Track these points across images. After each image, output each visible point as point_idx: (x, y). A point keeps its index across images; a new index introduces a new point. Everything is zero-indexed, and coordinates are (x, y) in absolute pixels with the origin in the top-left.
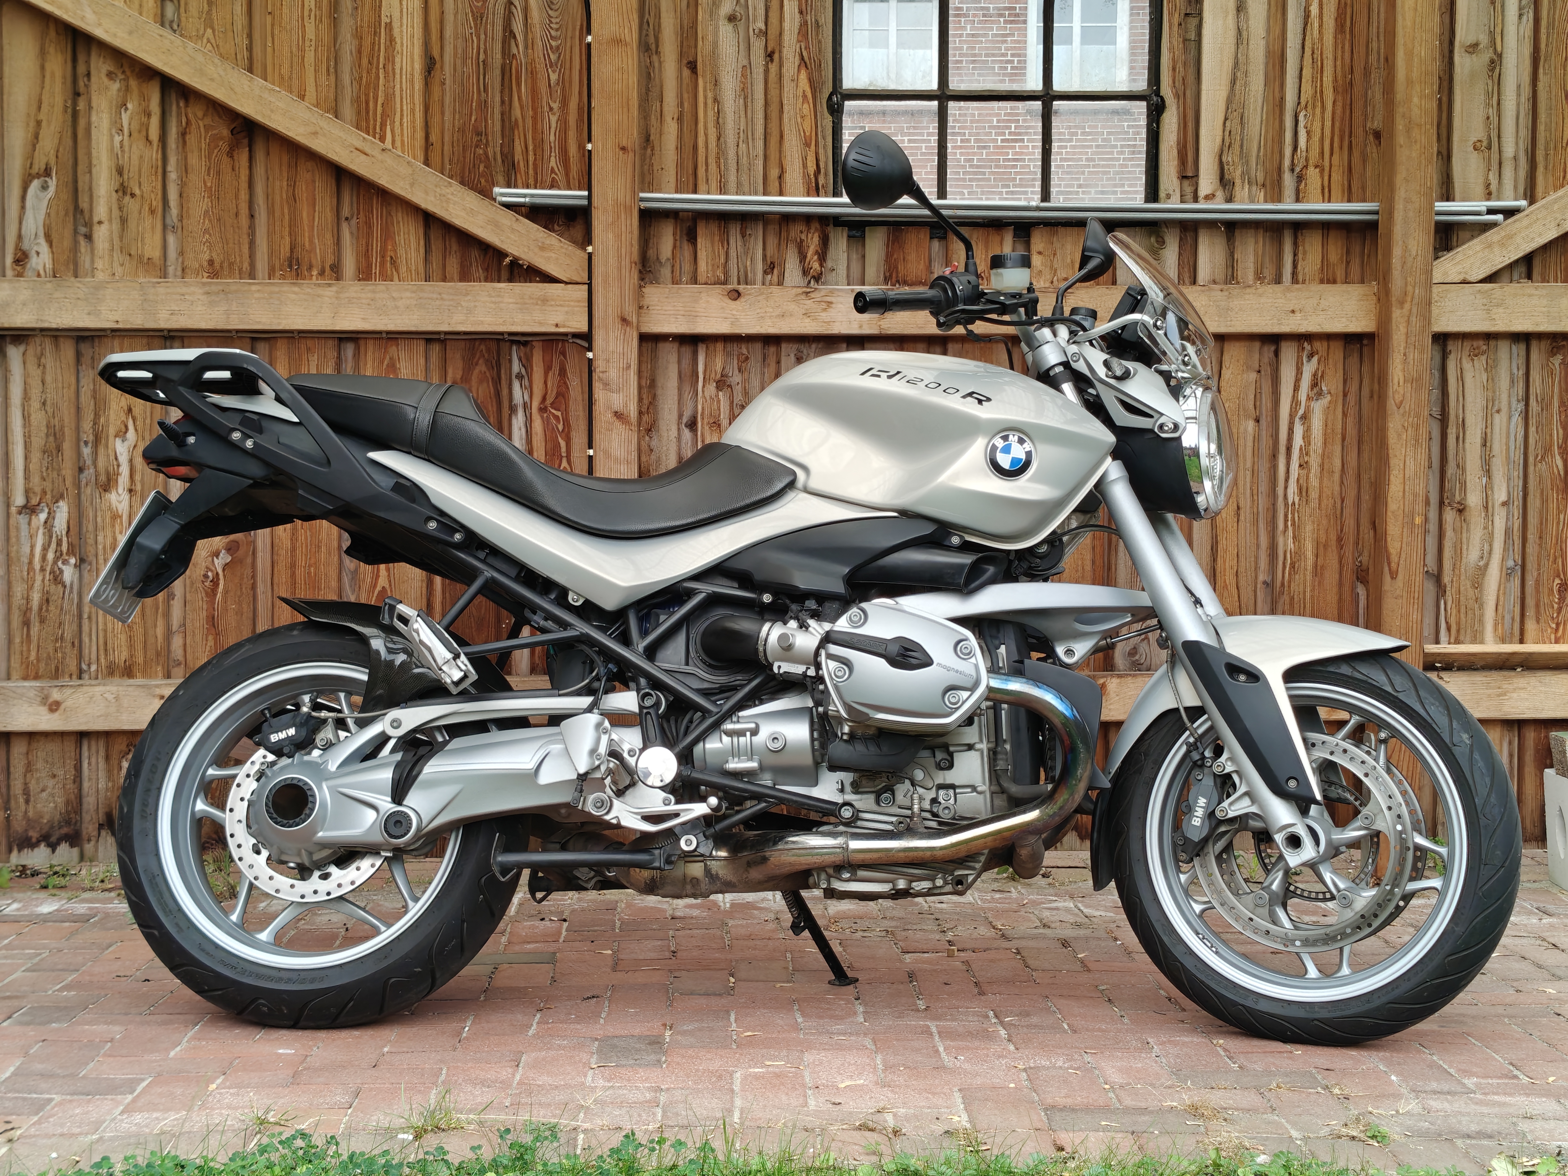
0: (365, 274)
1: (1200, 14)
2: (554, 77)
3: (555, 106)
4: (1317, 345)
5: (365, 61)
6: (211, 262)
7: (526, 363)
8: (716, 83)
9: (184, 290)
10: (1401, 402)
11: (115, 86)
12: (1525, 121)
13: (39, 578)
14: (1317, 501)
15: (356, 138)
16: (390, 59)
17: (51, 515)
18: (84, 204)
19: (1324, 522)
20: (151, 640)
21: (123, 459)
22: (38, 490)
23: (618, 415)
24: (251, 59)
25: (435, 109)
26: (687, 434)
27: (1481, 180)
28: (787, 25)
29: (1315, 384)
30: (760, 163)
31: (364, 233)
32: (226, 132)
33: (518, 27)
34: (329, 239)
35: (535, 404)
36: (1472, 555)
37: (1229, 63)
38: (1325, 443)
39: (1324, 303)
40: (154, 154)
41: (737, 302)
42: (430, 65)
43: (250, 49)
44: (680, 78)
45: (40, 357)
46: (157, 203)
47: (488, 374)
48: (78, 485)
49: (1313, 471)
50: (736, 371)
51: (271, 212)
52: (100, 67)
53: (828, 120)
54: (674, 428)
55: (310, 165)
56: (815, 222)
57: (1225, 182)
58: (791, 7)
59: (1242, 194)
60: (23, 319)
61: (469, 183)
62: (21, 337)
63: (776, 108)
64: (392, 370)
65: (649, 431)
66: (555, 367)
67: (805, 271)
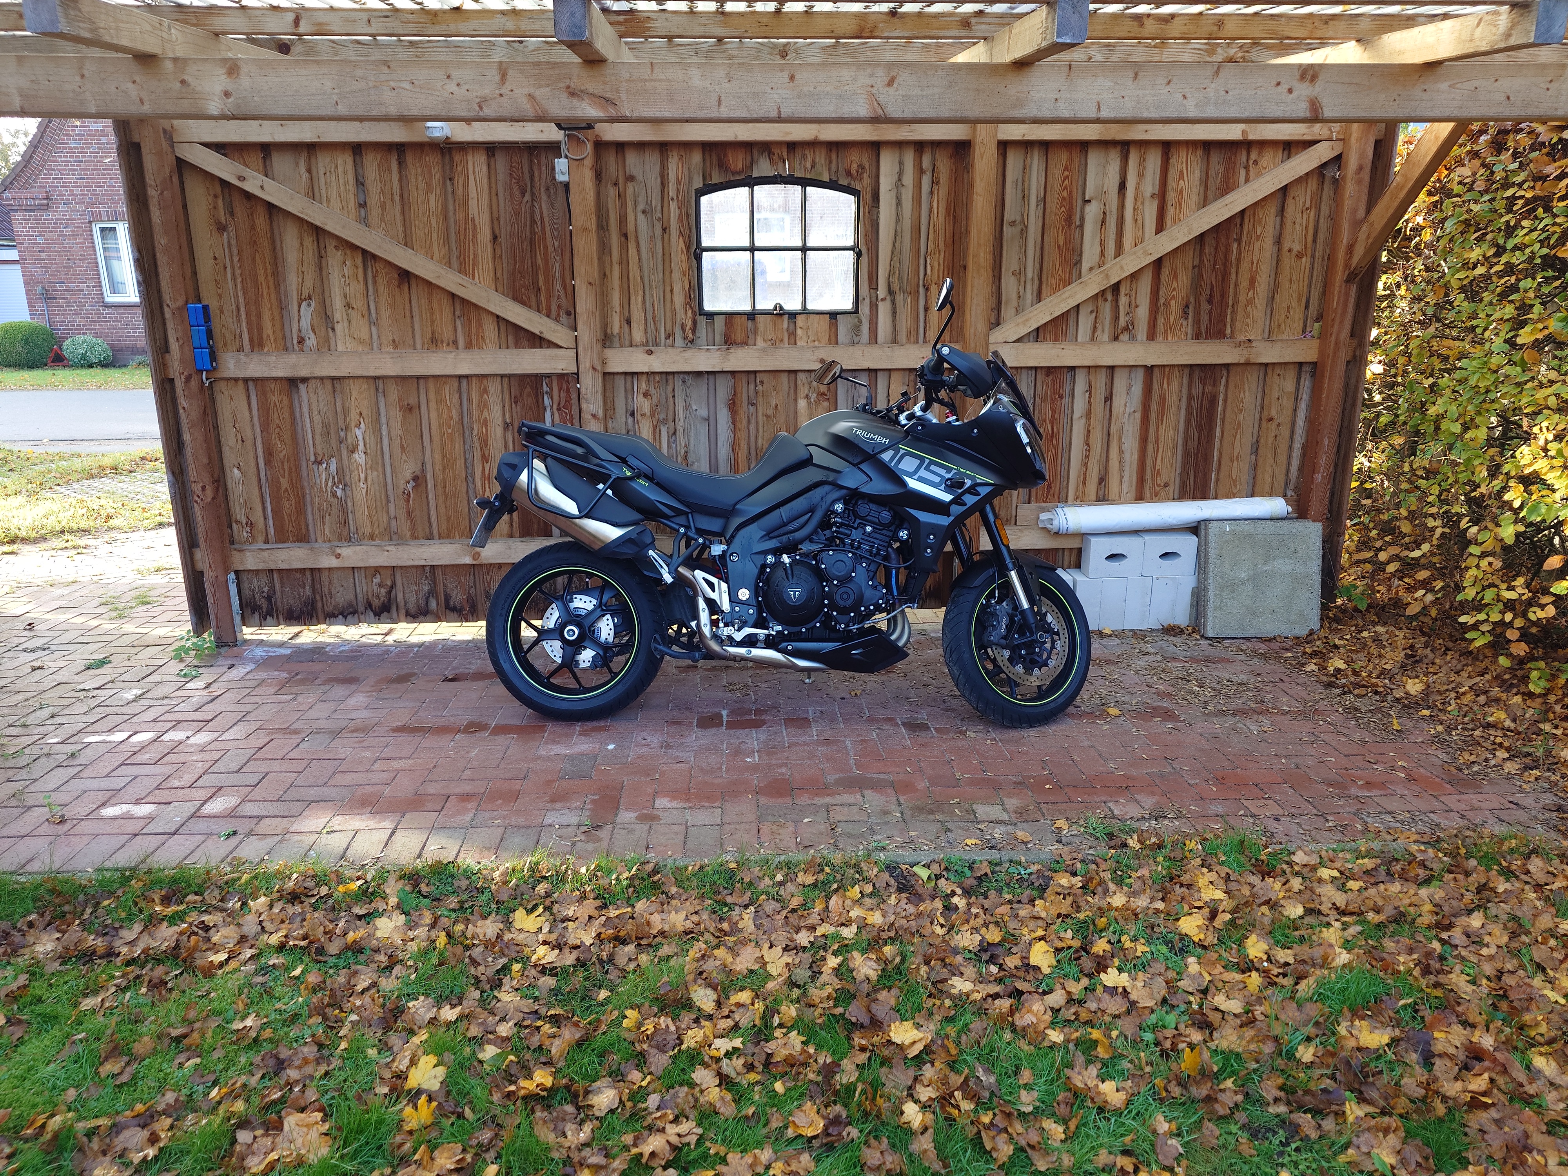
0: (469, 346)
1: (878, 207)
2: (557, 244)
3: (558, 258)
5: (462, 237)
6: (394, 341)
7: (550, 387)
8: (638, 244)
9: (381, 356)
11: (339, 254)
12: (1038, 259)
13: (325, 494)
15: (459, 278)
16: (475, 236)
17: (328, 465)
18: (329, 312)
21: (360, 438)
22: (320, 453)
23: (593, 416)
24: (405, 239)
25: (499, 262)
26: (630, 420)
27: (1015, 290)
28: (672, 215)
30: (661, 284)
31: (467, 325)
32: (396, 278)
33: (537, 218)
34: (450, 328)
35: (555, 406)
37: (892, 232)
40: (361, 287)
41: (651, 355)
42: (495, 238)
43: (405, 233)
44: (619, 242)
45: (315, 390)
46: (365, 313)
47: (531, 391)
48: (339, 450)
50: (653, 389)
51: (421, 316)
52: (331, 244)
53: (694, 263)
54: (624, 417)
55: (438, 293)
56: (689, 314)
57: (891, 292)
58: (673, 206)
59: (899, 298)
60: (304, 373)
61: (517, 298)
62: (305, 380)
63: (666, 256)
64: (485, 391)
65: (611, 418)
66: (563, 389)
67: (685, 339)
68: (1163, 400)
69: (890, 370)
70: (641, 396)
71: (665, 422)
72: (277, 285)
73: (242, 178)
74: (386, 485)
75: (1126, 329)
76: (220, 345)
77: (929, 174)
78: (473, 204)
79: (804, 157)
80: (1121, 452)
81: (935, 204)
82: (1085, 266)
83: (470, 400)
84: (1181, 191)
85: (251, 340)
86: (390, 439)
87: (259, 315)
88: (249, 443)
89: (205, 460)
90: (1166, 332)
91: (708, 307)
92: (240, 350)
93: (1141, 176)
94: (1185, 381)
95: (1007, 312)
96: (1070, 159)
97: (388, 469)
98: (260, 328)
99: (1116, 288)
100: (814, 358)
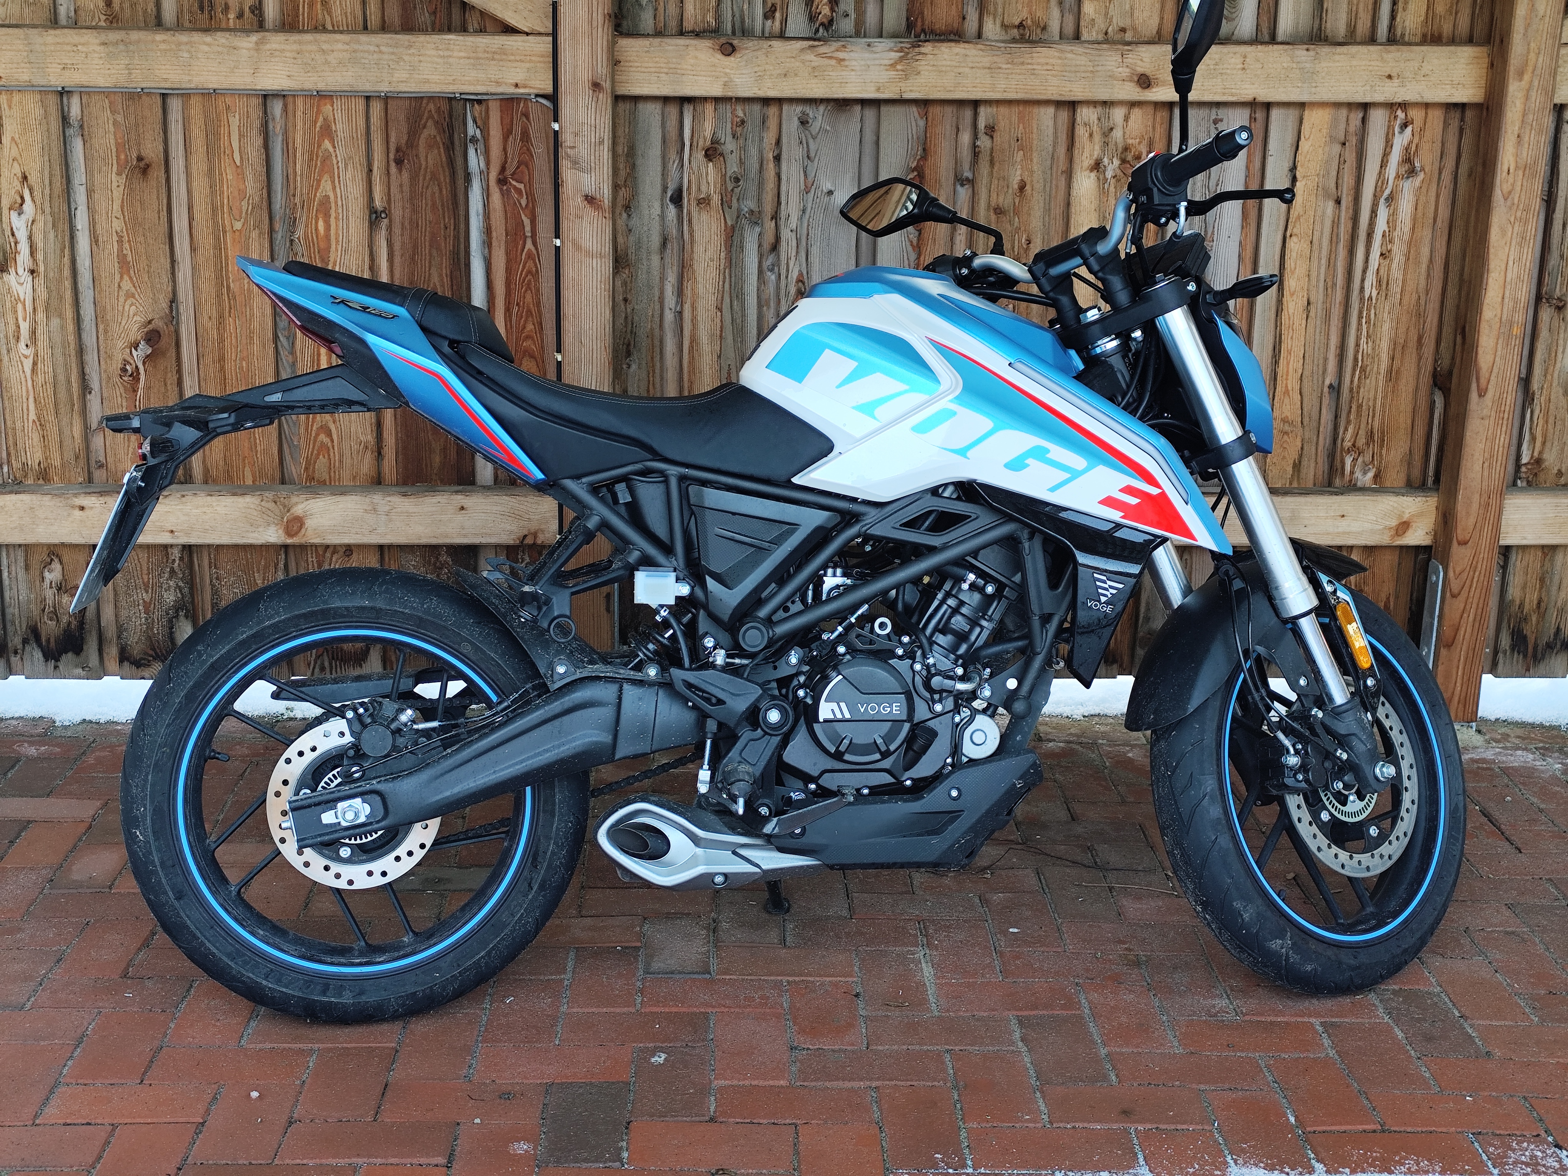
4: (1414, 115)
6: (109, 2)
7: (483, 127)
9: (77, 40)
10: (1510, 193)
14: (1399, 296)
19: (1404, 319)
20: (67, 442)
21: (22, 235)
23: (590, 200)
26: (672, 211)
29: (1408, 159)
35: (495, 175)
38: (1413, 229)
39: (1428, 69)
41: (732, 58)
47: (438, 138)
49: (1396, 261)
50: (729, 138)
54: (657, 205)
64: (327, 132)
65: (627, 207)
66: (517, 130)
67: (812, 18)
69: (1300, 106)
70: (700, 155)
71: (755, 218)
74: (81, 351)
83: (288, 152)
86: (95, 239)
97: (88, 311)
100: (1125, 72)
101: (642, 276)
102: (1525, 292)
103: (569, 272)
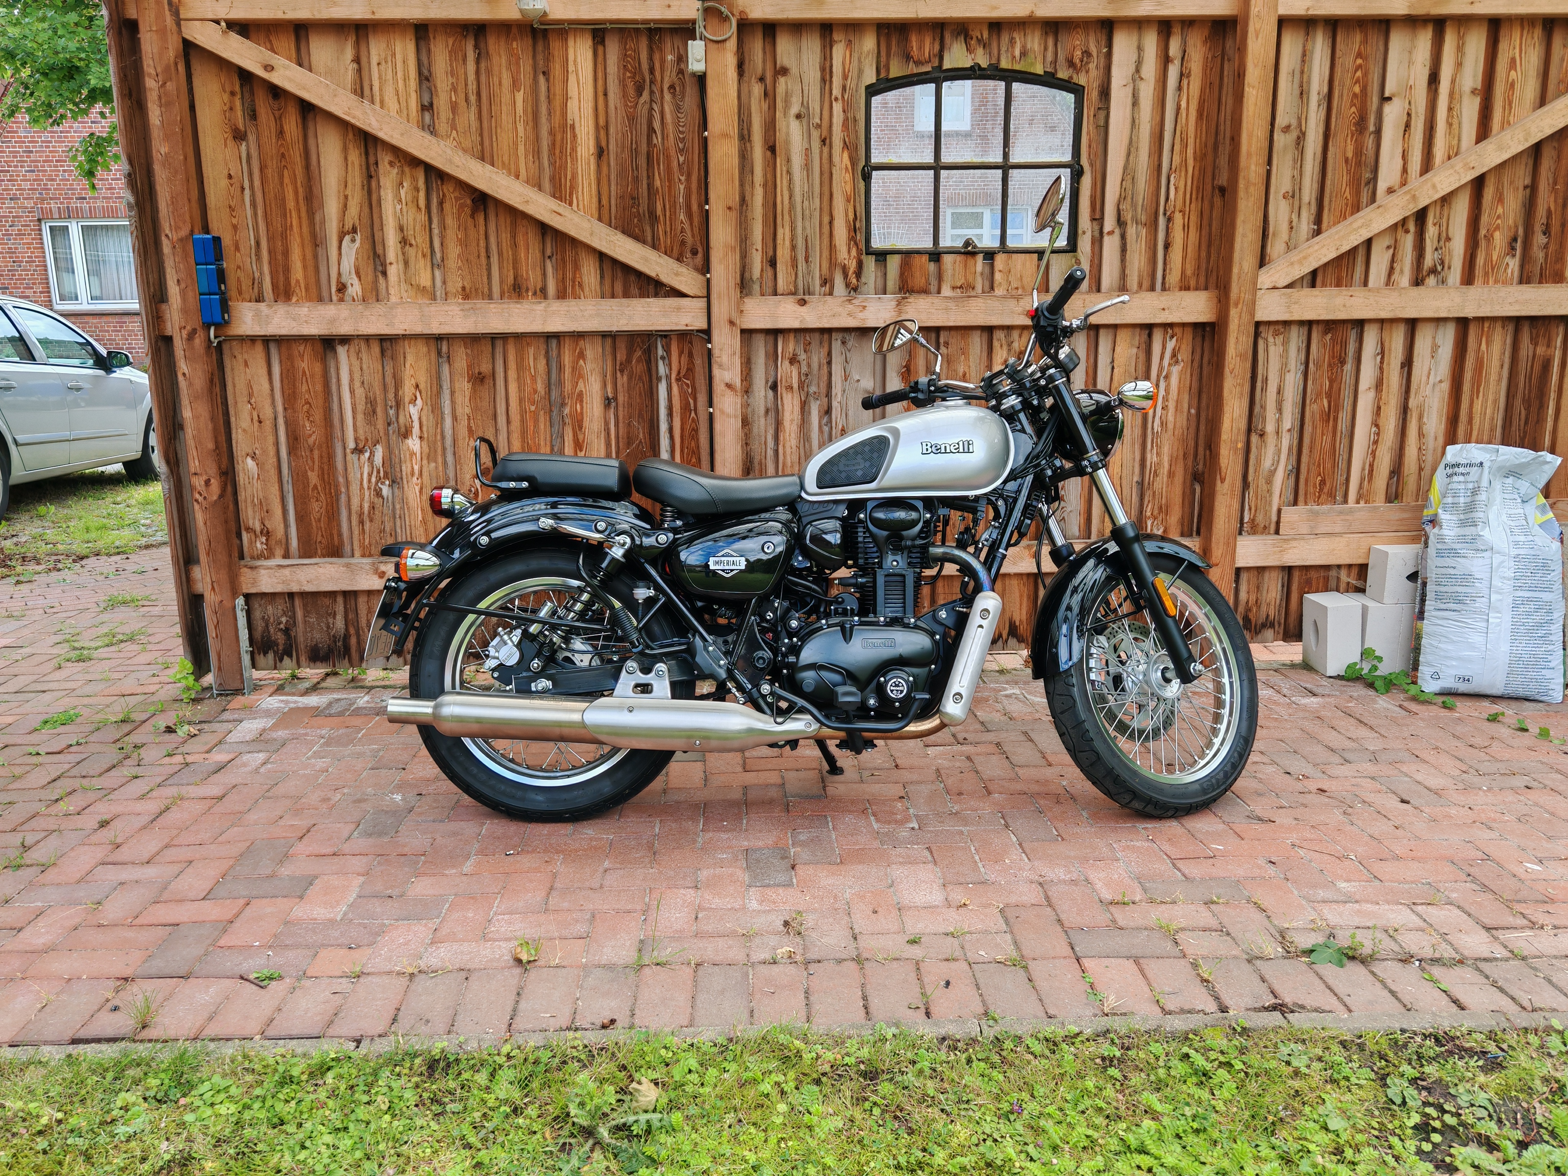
0: (562, 295)
1: (1108, 109)
2: (681, 159)
3: (683, 178)
4: (1177, 330)
5: (557, 152)
6: (464, 288)
7: (667, 349)
8: (789, 160)
9: (446, 308)
10: (1233, 369)
11: (395, 171)
12: (1316, 176)
13: (367, 493)
14: (1172, 431)
15: (553, 204)
16: (574, 149)
17: (372, 454)
18: (380, 251)
19: (1176, 444)
21: (415, 418)
22: (362, 438)
23: (729, 386)
24: (483, 151)
25: (604, 182)
26: (771, 393)
27: (1286, 219)
28: (835, 120)
29: (1174, 355)
30: (817, 214)
31: (561, 267)
32: (469, 202)
33: (657, 125)
34: (538, 271)
35: (674, 376)
36: (1267, 463)
37: (1126, 141)
38: (1179, 393)
39: (1184, 304)
40: (422, 217)
41: (804, 307)
42: (601, 152)
43: (482, 143)
44: (764, 157)
45: (358, 353)
46: (427, 250)
47: (642, 357)
48: (387, 434)
49: (1170, 412)
50: (803, 352)
51: (500, 254)
52: (385, 159)
53: (862, 184)
54: (763, 391)
55: (525, 222)
56: (854, 252)
57: (1121, 223)
58: (837, 107)
59: (1131, 230)
60: (345, 329)
61: (628, 232)
62: (345, 340)
63: (828, 176)
64: (582, 355)
65: (747, 392)
66: (686, 351)
67: (847, 285)
68: (1479, 365)
69: (1115, 327)
70: (787, 363)
71: (817, 396)
72: (311, 214)
73: (269, 68)
75: (1433, 271)
76: (233, 293)
77: (1177, 62)
78: (572, 105)
79: (1012, 42)
80: (1421, 434)
81: (1183, 104)
82: (1382, 186)
83: (560, 368)
84: (1512, 85)
85: (275, 286)
86: (455, 418)
87: (286, 253)
88: (268, 424)
89: (211, 445)
90: (1486, 274)
91: (877, 243)
92: (259, 299)
93: (1459, 65)
94: (1509, 341)
95: (1276, 248)
96: (1365, 41)
97: (450, 458)
98: (287, 270)
99: (1421, 216)
100: (1019, 309)
101: (755, 430)
102: (1243, 424)
103: (718, 427)
